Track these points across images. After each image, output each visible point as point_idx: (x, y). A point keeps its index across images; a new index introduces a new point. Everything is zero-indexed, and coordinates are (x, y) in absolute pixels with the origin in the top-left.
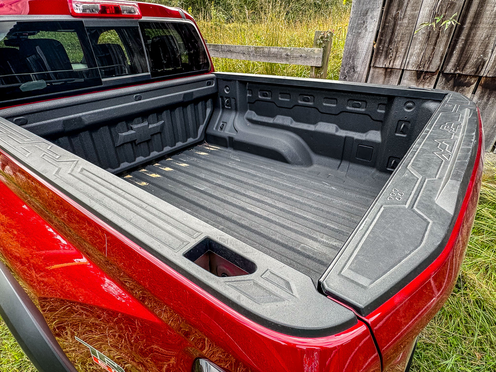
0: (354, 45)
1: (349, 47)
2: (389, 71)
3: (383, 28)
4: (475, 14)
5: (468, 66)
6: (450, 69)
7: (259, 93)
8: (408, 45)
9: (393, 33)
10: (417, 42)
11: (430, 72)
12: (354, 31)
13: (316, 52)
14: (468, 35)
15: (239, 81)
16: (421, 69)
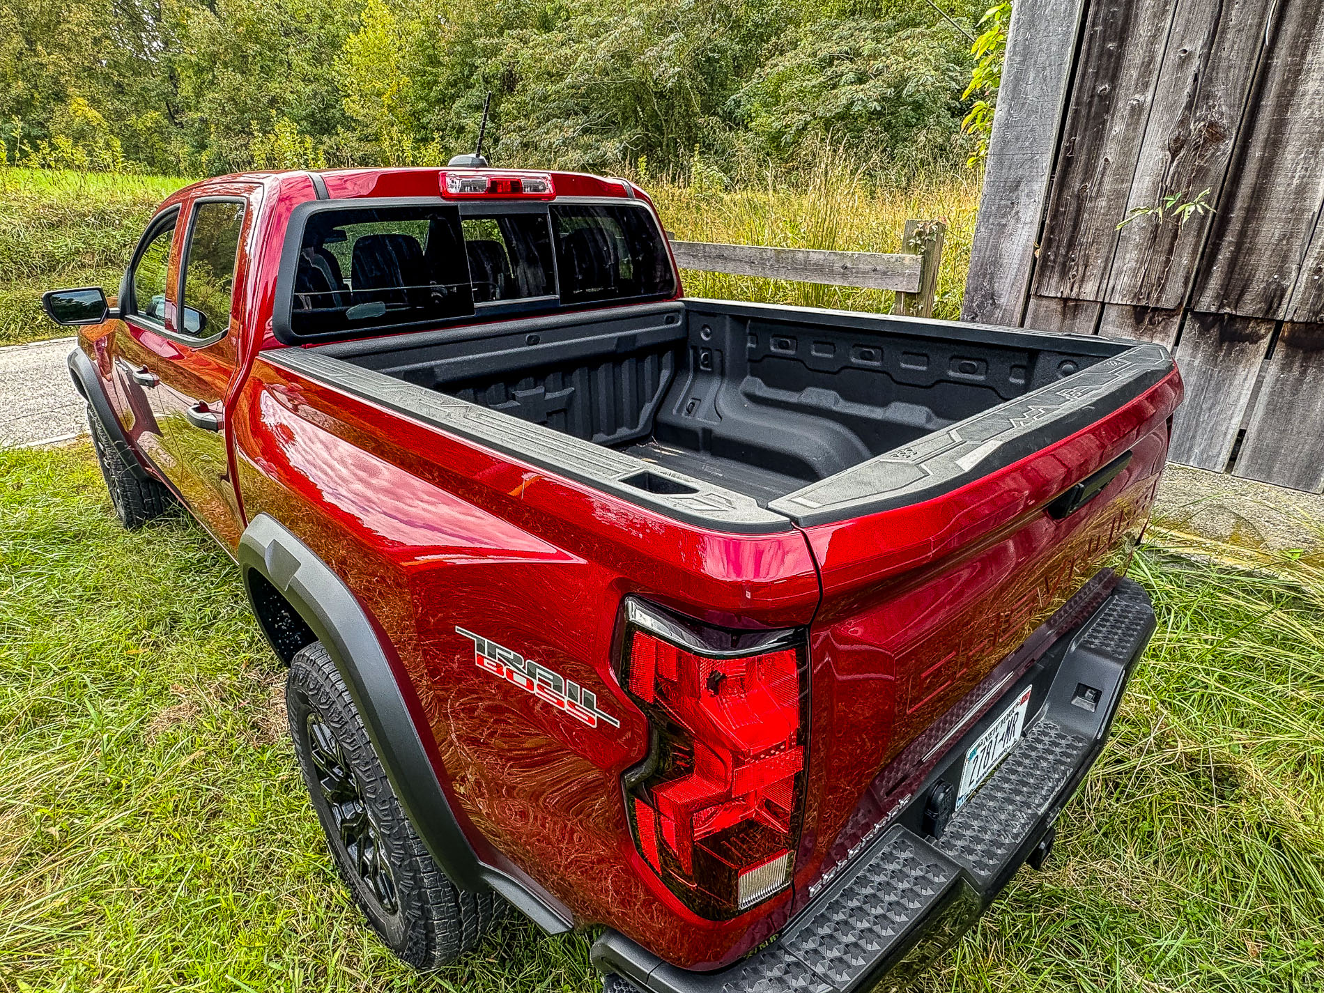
0: (991, 250)
1: (982, 254)
2: (1071, 306)
3: (1054, 217)
4: (1253, 192)
5: (1248, 297)
6: (1206, 303)
7: (772, 341)
8: (1110, 252)
9: (1076, 226)
10: (1130, 247)
11: (1163, 309)
12: (991, 221)
13: (907, 262)
14: (1242, 234)
15: (731, 316)
16: (1143, 303)
